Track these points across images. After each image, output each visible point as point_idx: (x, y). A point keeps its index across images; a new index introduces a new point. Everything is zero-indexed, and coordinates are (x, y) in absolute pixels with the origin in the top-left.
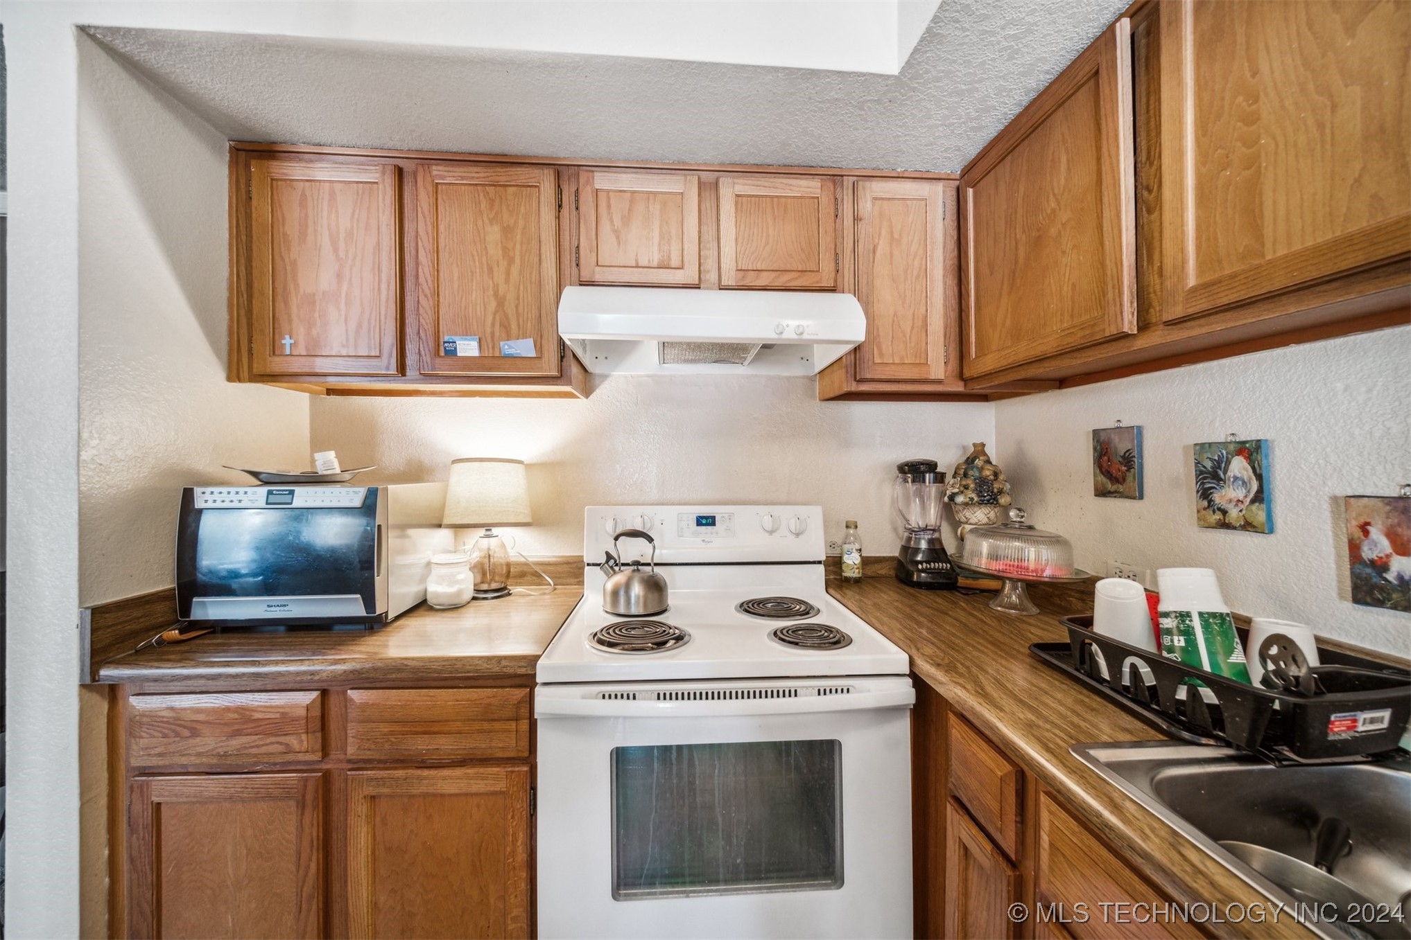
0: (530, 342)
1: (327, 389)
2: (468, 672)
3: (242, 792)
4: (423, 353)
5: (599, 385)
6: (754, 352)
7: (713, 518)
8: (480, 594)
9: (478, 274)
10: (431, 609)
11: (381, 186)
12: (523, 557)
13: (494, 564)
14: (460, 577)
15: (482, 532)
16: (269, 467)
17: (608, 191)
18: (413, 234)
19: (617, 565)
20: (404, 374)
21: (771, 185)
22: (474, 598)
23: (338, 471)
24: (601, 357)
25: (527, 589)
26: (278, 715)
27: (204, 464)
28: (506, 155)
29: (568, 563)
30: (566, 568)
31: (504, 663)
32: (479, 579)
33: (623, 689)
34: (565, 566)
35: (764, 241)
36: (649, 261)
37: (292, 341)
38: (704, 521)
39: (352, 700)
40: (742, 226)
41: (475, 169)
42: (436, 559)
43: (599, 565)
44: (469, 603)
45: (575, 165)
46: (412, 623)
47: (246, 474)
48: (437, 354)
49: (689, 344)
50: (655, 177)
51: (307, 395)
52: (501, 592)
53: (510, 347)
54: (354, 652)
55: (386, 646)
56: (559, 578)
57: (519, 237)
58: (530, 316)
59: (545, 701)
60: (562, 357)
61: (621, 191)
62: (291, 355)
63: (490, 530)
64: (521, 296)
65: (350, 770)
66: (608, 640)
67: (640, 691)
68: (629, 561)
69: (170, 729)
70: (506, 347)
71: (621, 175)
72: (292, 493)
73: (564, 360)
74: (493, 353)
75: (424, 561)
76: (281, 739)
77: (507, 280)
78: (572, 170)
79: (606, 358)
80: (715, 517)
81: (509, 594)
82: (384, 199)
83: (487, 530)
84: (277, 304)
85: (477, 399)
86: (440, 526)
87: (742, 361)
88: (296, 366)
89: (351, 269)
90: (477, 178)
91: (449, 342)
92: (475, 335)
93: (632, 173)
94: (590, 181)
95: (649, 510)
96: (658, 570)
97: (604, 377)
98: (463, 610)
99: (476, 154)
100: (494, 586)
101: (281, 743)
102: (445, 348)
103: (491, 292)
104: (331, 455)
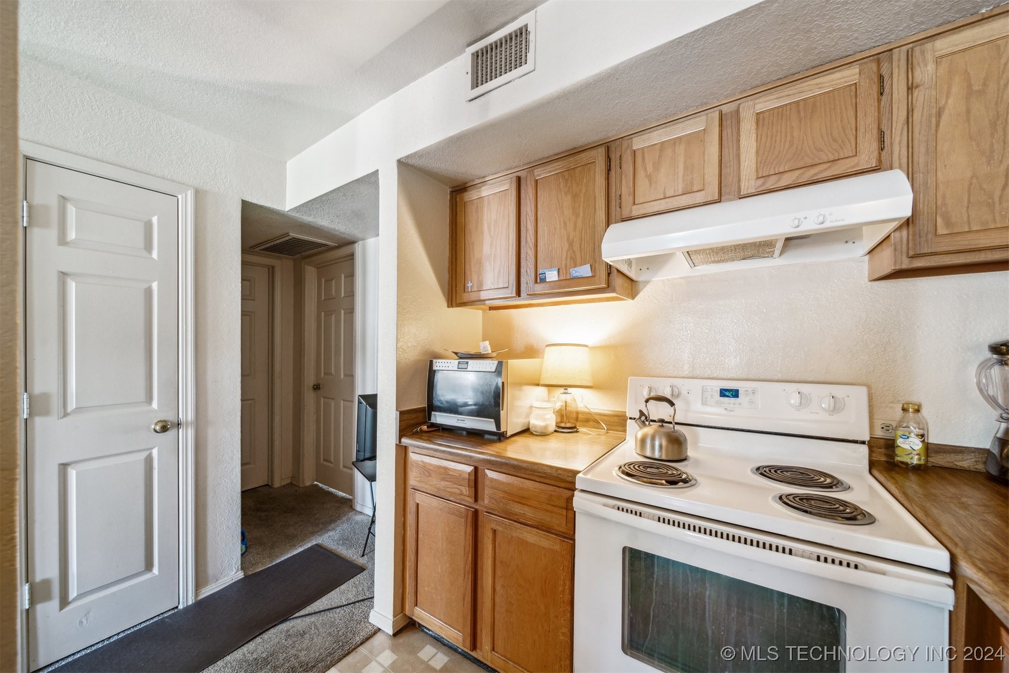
0: (588, 266)
1: (490, 307)
2: (540, 473)
3: (444, 508)
4: (528, 282)
5: (642, 289)
6: (779, 245)
7: (737, 391)
8: (560, 429)
9: (558, 229)
10: (532, 434)
11: (510, 191)
12: (588, 409)
13: (568, 411)
14: (548, 416)
15: (562, 390)
16: (462, 350)
17: (643, 149)
18: (525, 213)
19: (647, 421)
20: (519, 296)
21: (795, 91)
22: (556, 431)
23: (490, 351)
24: (644, 269)
25: (589, 430)
26: (458, 475)
27: (438, 349)
28: (576, 148)
29: (618, 416)
30: (616, 419)
31: (560, 472)
32: (559, 420)
33: (634, 507)
34: (615, 418)
35: (787, 145)
36: (675, 191)
37: (472, 284)
38: (727, 393)
39: (487, 475)
40: (764, 139)
41: (557, 164)
42: (537, 404)
43: (634, 419)
44: (552, 433)
45: (619, 139)
46: (521, 440)
47: (453, 354)
48: (536, 282)
49: (712, 249)
50: (680, 125)
51: (481, 311)
52: (573, 429)
53: (576, 272)
54: (488, 450)
55: (506, 450)
56: (611, 425)
57: (582, 200)
58: (588, 249)
59: (579, 501)
60: (609, 274)
61: (653, 145)
62: (471, 291)
63: (567, 389)
64: (583, 237)
65: (486, 512)
66: (630, 472)
67: (645, 513)
68: (656, 419)
69: (422, 471)
70: (574, 272)
71: (653, 134)
72: (467, 363)
73: (611, 275)
74: (566, 277)
75: (530, 405)
76: (459, 487)
77: (575, 229)
78: (618, 142)
79: (648, 269)
80: (738, 390)
81: (577, 432)
82: (511, 197)
83: (565, 389)
84: (466, 265)
85: (562, 306)
86: (538, 385)
87: (771, 255)
88: (473, 297)
89: (496, 241)
90: (558, 169)
91: (542, 274)
92: (556, 267)
93: (661, 129)
94: (630, 146)
95: (678, 382)
96: (677, 427)
97: (647, 282)
98: (547, 437)
99: (558, 154)
100: (568, 425)
101: (459, 489)
102: (540, 278)
103: (566, 239)
104: (487, 343)
